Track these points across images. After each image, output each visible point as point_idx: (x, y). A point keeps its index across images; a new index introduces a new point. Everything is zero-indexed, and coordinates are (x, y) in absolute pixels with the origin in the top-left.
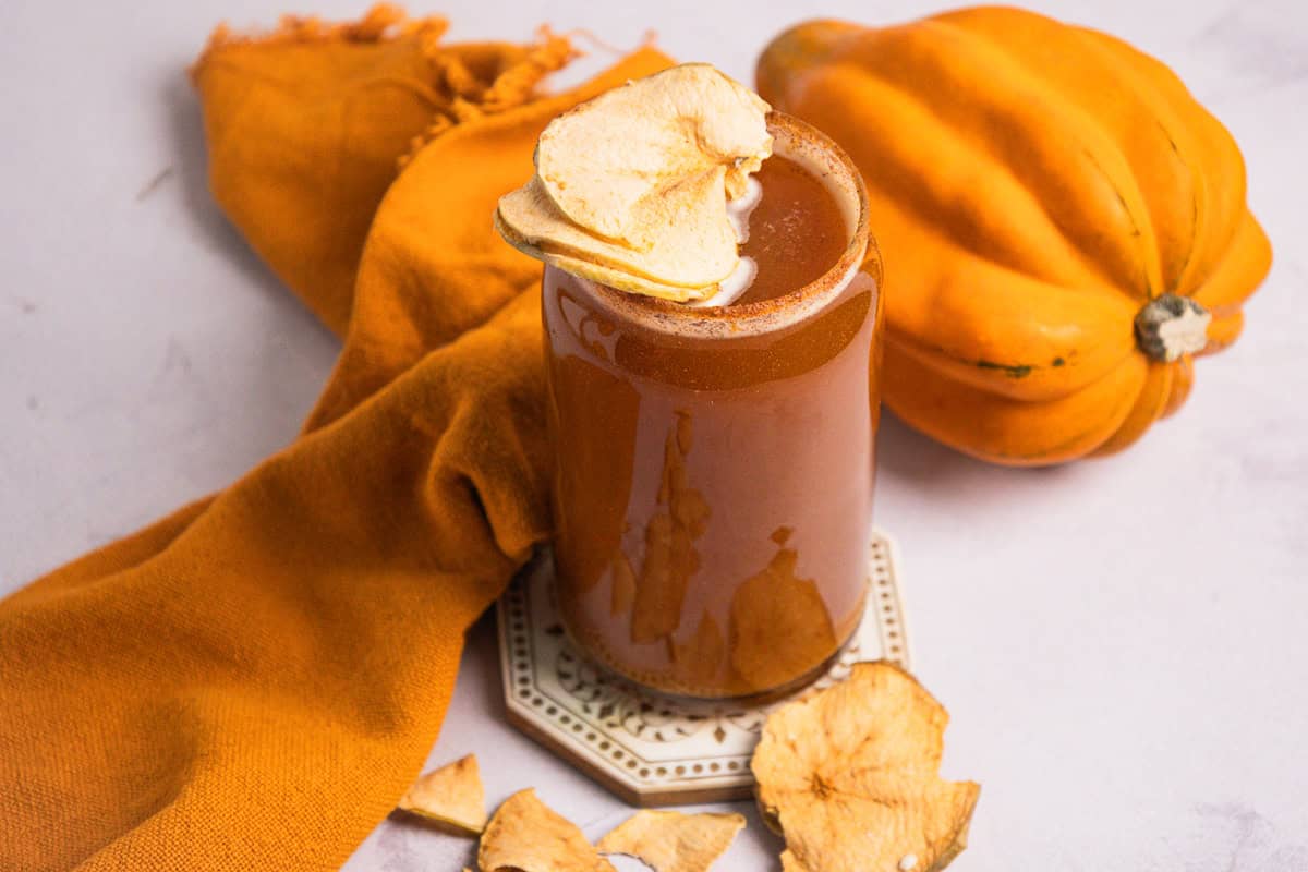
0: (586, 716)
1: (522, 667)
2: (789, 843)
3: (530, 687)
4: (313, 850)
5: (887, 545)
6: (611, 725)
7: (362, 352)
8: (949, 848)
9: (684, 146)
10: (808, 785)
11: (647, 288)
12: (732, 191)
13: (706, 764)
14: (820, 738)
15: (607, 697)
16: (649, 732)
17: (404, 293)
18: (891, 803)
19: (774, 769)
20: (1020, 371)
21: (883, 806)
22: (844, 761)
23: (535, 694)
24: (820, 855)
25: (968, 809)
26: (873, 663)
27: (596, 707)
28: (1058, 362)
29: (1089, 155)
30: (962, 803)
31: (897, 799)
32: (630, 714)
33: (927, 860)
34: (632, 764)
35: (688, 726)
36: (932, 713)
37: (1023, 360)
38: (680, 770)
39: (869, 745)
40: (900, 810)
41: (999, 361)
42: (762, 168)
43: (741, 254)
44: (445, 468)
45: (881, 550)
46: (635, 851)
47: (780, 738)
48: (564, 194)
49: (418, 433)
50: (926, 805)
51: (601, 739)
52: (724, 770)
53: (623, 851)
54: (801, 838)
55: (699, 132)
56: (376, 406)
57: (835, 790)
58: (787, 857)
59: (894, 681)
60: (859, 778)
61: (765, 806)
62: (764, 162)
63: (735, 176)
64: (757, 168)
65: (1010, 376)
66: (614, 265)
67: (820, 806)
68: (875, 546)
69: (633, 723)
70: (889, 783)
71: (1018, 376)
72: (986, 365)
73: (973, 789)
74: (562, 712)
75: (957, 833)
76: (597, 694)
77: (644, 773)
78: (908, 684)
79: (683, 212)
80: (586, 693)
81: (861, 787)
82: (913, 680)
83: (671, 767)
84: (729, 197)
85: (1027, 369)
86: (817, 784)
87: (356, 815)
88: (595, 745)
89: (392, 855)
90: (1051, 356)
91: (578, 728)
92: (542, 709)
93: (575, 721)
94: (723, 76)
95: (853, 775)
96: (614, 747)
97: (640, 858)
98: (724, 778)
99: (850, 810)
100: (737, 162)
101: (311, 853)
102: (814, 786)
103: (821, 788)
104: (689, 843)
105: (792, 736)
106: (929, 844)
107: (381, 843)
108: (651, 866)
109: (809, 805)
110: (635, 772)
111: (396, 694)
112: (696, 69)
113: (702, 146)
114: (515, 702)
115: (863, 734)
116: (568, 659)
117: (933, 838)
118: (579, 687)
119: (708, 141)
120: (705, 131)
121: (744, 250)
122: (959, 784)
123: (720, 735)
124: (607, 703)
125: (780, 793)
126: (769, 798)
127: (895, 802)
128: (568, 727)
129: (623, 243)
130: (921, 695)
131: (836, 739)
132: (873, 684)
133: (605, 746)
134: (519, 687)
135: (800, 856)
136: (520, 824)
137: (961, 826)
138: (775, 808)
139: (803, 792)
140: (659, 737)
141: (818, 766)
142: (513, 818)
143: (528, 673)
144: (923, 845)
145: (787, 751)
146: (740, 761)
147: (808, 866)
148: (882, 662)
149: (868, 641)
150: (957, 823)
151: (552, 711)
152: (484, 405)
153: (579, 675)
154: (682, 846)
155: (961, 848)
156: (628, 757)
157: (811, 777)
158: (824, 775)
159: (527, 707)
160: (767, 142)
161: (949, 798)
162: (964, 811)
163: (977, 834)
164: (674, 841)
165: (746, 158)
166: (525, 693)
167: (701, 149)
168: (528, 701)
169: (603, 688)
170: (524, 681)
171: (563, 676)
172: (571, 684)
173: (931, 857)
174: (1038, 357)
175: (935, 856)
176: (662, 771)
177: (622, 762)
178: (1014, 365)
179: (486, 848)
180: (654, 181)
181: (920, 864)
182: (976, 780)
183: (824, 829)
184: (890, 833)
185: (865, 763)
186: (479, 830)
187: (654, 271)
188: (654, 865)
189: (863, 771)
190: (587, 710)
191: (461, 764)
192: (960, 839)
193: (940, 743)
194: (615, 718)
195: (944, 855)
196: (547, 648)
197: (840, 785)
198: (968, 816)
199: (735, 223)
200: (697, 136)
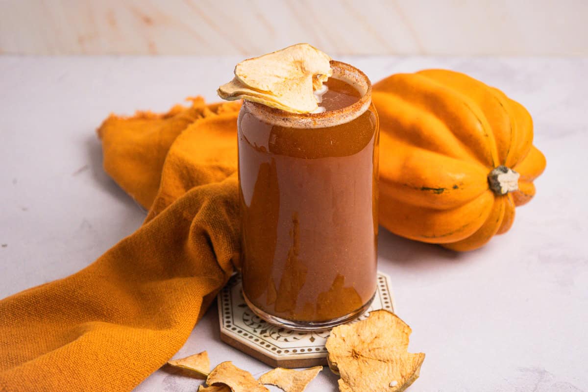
0: (255, 333)
1: (228, 317)
2: (341, 376)
3: (231, 324)
4: (134, 364)
5: (386, 278)
6: (265, 336)
7: (163, 199)
8: (411, 377)
9: (297, 71)
10: (351, 354)
11: (279, 107)
12: (316, 87)
13: (306, 349)
14: (355, 337)
15: (264, 327)
16: (282, 339)
17: (182, 177)
18: (386, 361)
19: (336, 347)
20: (439, 190)
21: (383, 363)
22: (366, 345)
23: (233, 326)
24: (355, 380)
25: (419, 362)
26: (379, 310)
27: (259, 331)
28: (455, 187)
29: (466, 105)
30: (417, 361)
31: (389, 359)
32: (273, 333)
33: (402, 383)
34: (274, 349)
35: (298, 337)
36: (405, 329)
37: (441, 186)
38: (295, 351)
39: (377, 339)
40: (390, 364)
41: (431, 187)
42: (328, 80)
43: (319, 106)
44: (197, 227)
45: (383, 280)
46: (274, 383)
47: (337, 336)
48: (246, 79)
49: (185, 219)
50: (401, 361)
51: (261, 341)
52: (314, 350)
53: (269, 383)
54: (347, 373)
55: (302, 66)
56: (168, 211)
57: (361, 356)
58: (340, 381)
59: (388, 317)
60: (372, 351)
61: (331, 363)
62: (329, 78)
63: (317, 82)
64: (326, 80)
65: (435, 193)
66: (266, 98)
67: (355, 362)
68: (380, 278)
69: (275, 336)
70: (385, 354)
71: (438, 193)
72: (425, 189)
73: (422, 356)
74: (244, 332)
75: (415, 371)
76: (260, 326)
77: (279, 352)
78: (393, 317)
79: (295, 86)
80: (255, 326)
81: (373, 356)
82: (396, 316)
83: (291, 350)
84: (314, 89)
85: (443, 189)
86: (354, 353)
87: (153, 354)
88: (258, 343)
89: (169, 385)
90: (452, 184)
91: (251, 337)
92: (236, 331)
93: (250, 335)
94: (313, 47)
95: (370, 351)
96: (267, 343)
97: (277, 386)
98: (314, 355)
99: (368, 363)
100: (318, 76)
101: (133, 365)
102: (353, 354)
103: (355, 355)
104: (298, 378)
105: (343, 336)
106: (403, 377)
107: (164, 381)
108: (282, 388)
109: (350, 362)
110: (275, 352)
111: (173, 315)
112: (301, 45)
113: (304, 71)
114: (224, 329)
115: (374, 337)
116: (247, 315)
117: (404, 374)
118: (252, 324)
119: (306, 69)
120: (305, 65)
121: (320, 105)
122: (415, 354)
123: (312, 340)
124: (264, 329)
125: (338, 357)
126: (333, 359)
127: (388, 360)
128: (247, 337)
129: (270, 92)
130: (399, 321)
131: (362, 337)
132: (379, 318)
133: (262, 343)
134: (226, 324)
135: (347, 380)
136: (225, 372)
137: (416, 369)
138: (336, 363)
139: (347, 357)
140: (286, 340)
141: (354, 347)
142: (222, 370)
143: (230, 320)
144: (400, 378)
145: (342, 341)
146: (321, 348)
147: (350, 384)
148: (382, 310)
149: (376, 305)
150: (415, 368)
151: (240, 332)
152: (214, 201)
153: (252, 320)
154: (295, 380)
155: (417, 377)
156: (272, 347)
157: (351, 351)
158: (357, 350)
159: (230, 331)
160: (330, 71)
161: (412, 359)
162: (418, 363)
163: (423, 371)
164: (292, 378)
165: (321, 75)
166: (229, 326)
167: (303, 72)
168: (230, 329)
169: (262, 324)
170: (228, 322)
171: (245, 320)
172: (248, 323)
173: (403, 381)
174: (447, 184)
175: (405, 381)
176: (287, 351)
177: (270, 349)
178: (437, 188)
179: (209, 379)
180: (284, 80)
181: (399, 384)
182: (423, 352)
183: (357, 370)
184: (386, 372)
185: (375, 346)
186: (207, 375)
187: (283, 103)
188: (283, 387)
189: (374, 349)
190: (255, 331)
191: (200, 354)
192: (416, 373)
193: (408, 340)
194: (267, 334)
195: (409, 380)
196: (239, 312)
197: (364, 355)
198: (420, 365)
199: (317, 97)
200: (302, 68)
